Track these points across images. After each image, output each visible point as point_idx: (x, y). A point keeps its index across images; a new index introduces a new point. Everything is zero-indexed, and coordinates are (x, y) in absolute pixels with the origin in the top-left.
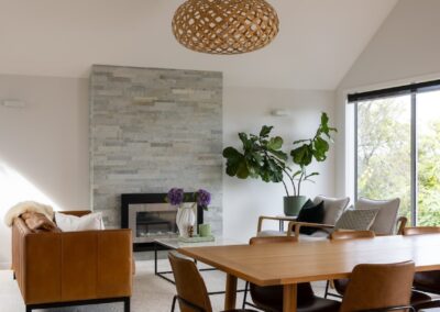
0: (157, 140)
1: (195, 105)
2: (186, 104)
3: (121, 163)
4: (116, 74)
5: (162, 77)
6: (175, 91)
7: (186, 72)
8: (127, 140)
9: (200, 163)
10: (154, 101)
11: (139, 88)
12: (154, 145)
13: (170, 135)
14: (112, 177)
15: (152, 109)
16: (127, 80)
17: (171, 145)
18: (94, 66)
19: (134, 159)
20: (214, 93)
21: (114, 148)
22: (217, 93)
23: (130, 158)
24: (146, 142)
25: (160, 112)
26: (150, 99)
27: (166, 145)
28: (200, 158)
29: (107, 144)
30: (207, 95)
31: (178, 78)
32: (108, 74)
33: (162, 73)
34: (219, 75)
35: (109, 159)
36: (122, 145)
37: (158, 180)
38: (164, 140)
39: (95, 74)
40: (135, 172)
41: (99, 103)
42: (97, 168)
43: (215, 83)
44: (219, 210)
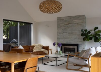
0: (69, 32)
1: (78, 23)
2: (76, 24)
3: (62, 37)
5: (70, 18)
6: (73, 21)
7: (76, 16)
8: (64, 32)
9: (79, 37)
10: (69, 24)
12: (68, 33)
13: (72, 31)
14: (61, 40)
15: (68, 25)
16: (63, 20)
17: (72, 33)
18: (58, 18)
19: (65, 36)
20: (82, 20)
21: (61, 34)
22: (83, 20)
23: (64, 36)
24: (67, 32)
25: (70, 26)
27: (71, 33)
28: (79, 36)
29: (60, 33)
31: (74, 18)
32: (60, 19)
33: (70, 17)
34: (84, 16)
35: (60, 36)
36: (62, 33)
37: (69, 41)
38: (71, 32)
39: (58, 19)
40: (65, 39)
41: (58, 25)
42: (58, 38)
43: (82, 18)
44: (84, 48)
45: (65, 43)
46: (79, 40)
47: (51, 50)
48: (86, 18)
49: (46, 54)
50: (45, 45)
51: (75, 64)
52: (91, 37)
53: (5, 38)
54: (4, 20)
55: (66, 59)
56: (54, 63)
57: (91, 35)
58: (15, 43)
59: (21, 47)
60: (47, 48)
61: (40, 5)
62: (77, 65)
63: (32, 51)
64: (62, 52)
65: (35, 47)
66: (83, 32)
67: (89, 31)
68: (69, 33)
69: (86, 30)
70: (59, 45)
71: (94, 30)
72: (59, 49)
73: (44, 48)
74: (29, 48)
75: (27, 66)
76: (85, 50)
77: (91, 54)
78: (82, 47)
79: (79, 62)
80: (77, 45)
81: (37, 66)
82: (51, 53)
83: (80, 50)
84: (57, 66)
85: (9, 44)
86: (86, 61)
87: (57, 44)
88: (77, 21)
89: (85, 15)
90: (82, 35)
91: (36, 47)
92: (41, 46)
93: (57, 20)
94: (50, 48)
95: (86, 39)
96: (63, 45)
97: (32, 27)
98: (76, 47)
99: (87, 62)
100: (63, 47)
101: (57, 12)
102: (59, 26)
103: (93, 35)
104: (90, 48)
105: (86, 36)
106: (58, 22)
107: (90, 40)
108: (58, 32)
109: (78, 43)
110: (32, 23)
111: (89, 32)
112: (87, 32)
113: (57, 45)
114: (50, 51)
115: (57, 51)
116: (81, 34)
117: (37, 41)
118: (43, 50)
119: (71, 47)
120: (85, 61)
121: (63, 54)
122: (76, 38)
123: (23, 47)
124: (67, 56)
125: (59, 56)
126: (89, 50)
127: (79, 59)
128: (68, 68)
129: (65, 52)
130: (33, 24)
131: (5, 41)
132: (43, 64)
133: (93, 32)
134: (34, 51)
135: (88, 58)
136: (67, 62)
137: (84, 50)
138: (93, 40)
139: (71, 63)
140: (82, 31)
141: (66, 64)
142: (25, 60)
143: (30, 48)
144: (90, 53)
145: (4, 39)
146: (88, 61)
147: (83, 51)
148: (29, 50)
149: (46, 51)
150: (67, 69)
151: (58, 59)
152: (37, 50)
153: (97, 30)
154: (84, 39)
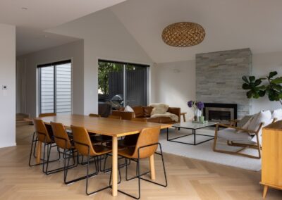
0: (218, 81)
1: (236, 65)
2: (232, 65)
3: (205, 91)
4: (204, 56)
5: (221, 55)
6: (227, 60)
7: (232, 51)
8: (208, 82)
9: (238, 91)
10: (218, 65)
11: (211, 60)
12: (218, 83)
13: (224, 79)
14: (202, 96)
15: (217, 68)
16: (207, 58)
17: (225, 83)
18: (197, 55)
19: (210, 89)
20: (245, 58)
21: (203, 85)
22: (247, 58)
23: (208, 89)
24: (214, 82)
25: (220, 70)
26: (216, 65)
27: (223, 83)
28: (238, 89)
29: (200, 84)
30: (241, 60)
31: (228, 54)
32: (200, 57)
33: (221, 53)
34: (248, 50)
35: (201, 89)
36: (206, 84)
37: (219, 98)
38: (222, 81)
39: (197, 57)
40: (210, 94)
41: (198, 68)
42: (197, 93)
43: (245, 54)
44: (248, 112)
45: (211, 102)
46: (239, 97)
47: (184, 114)
48: (251, 54)
49: (174, 122)
50: (172, 105)
51: (230, 143)
52: (263, 90)
53: (102, 93)
54: (100, 61)
55: (212, 133)
56: (190, 139)
57: (263, 87)
58: (119, 101)
59: (129, 109)
60: (176, 111)
61: (164, 32)
62: (233, 144)
63: (149, 116)
64: (205, 120)
65: (154, 110)
66: (246, 81)
67: (258, 78)
68: (220, 83)
69: (252, 78)
70: (198, 105)
71: (269, 78)
72: (199, 113)
73: (170, 110)
74: (144, 111)
75: (140, 143)
76: (251, 116)
77: (262, 124)
78: (245, 109)
79: (238, 137)
80: (235, 106)
81: (157, 144)
82: (185, 121)
83: (241, 115)
84: (195, 144)
85: (108, 103)
86: (253, 136)
87: (196, 104)
88: (234, 60)
89: (251, 49)
90: (245, 87)
91: (156, 110)
92: (165, 106)
93: (195, 58)
94: (182, 111)
95: (253, 95)
96: (207, 105)
97: (150, 72)
98: (232, 110)
99: (254, 140)
100: (207, 109)
101: (195, 44)
102: (199, 70)
103: (266, 86)
104: (260, 113)
105: (253, 88)
106: (197, 62)
107: (260, 98)
108: (196, 82)
109: (236, 102)
110: (149, 66)
111: (259, 81)
112: (254, 82)
113: (195, 106)
114: (182, 117)
115: (195, 117)
116: (241, 85)
117: (157, 98)
118: (168, 114)
119: (223, 109)
120: (250, 137)
121: (207, 123)
122: (232, 93)
123: (133, 108)
124: (215, 126)
125: (198, 126)
126: (259, 115)
127: (238, 132)
128: (217, 149)
129: (210, 120)
130: (150, 68)
131: (101, 98)
132: (170, 140)
133: (267, 80)
134: (152, 116)
135: (256, 131)
136: (215, 138)
137: (248, 115)
138: (266, 96)
139: (223, 140)
140: (244, 78)
141: (213, 141)
142: (136, 132)
143: (146, 110)
144: (260, 122)
145: (99, 95)
146: (255, 137)
147: (247, 118)
148: (143, 113)
149: (175, 117)
150: (215, 151)
151: (197, 132)
152: (158, 115)
153: (274, 77)
154: (249, 95)
